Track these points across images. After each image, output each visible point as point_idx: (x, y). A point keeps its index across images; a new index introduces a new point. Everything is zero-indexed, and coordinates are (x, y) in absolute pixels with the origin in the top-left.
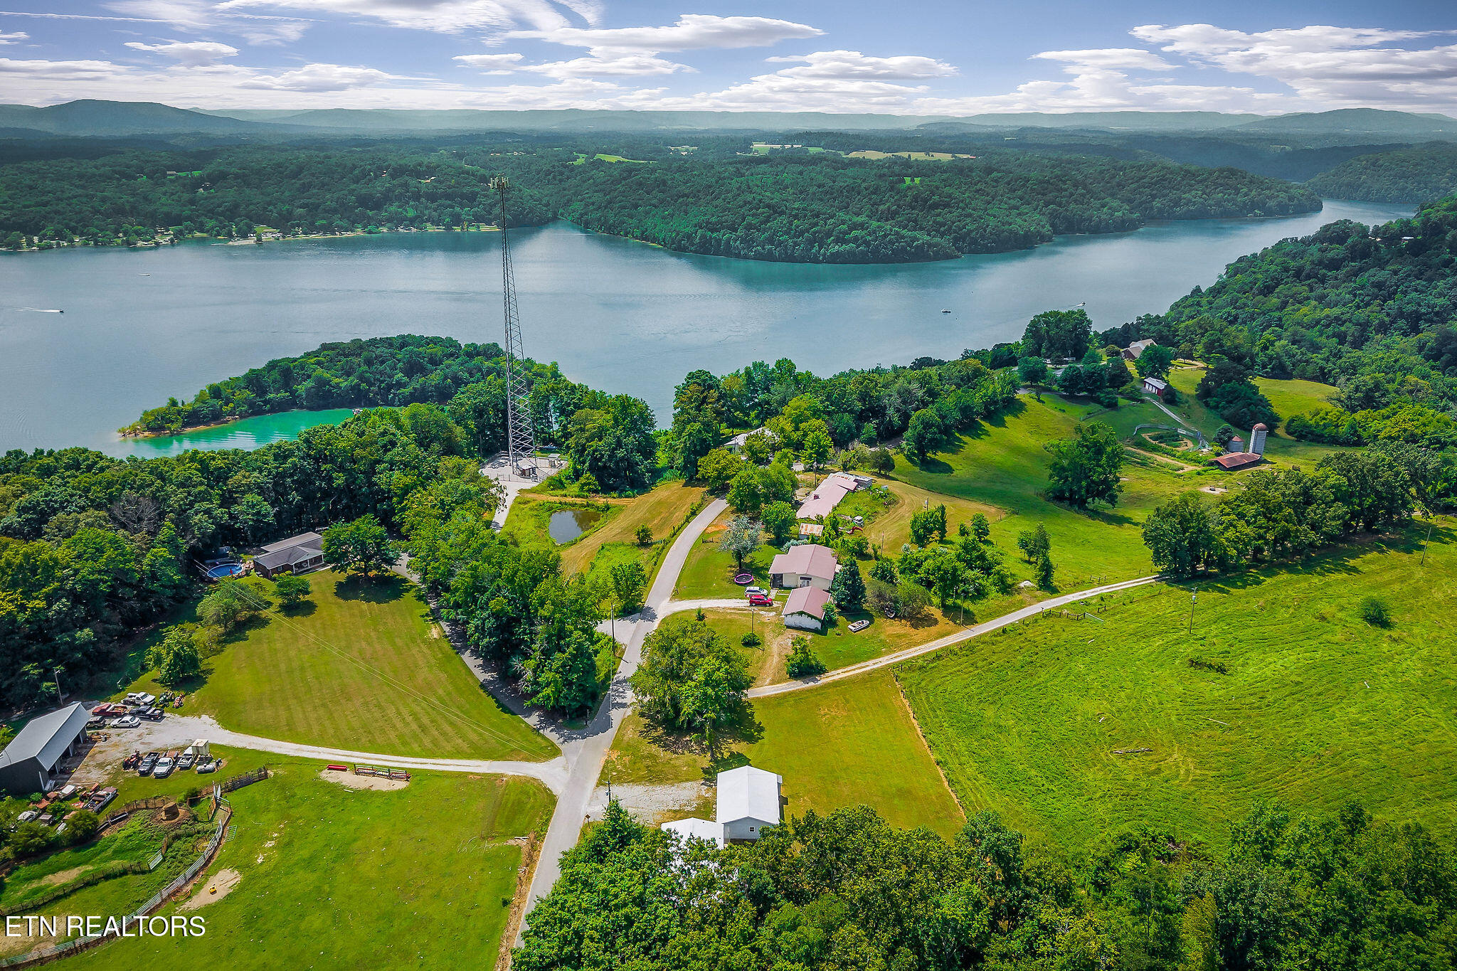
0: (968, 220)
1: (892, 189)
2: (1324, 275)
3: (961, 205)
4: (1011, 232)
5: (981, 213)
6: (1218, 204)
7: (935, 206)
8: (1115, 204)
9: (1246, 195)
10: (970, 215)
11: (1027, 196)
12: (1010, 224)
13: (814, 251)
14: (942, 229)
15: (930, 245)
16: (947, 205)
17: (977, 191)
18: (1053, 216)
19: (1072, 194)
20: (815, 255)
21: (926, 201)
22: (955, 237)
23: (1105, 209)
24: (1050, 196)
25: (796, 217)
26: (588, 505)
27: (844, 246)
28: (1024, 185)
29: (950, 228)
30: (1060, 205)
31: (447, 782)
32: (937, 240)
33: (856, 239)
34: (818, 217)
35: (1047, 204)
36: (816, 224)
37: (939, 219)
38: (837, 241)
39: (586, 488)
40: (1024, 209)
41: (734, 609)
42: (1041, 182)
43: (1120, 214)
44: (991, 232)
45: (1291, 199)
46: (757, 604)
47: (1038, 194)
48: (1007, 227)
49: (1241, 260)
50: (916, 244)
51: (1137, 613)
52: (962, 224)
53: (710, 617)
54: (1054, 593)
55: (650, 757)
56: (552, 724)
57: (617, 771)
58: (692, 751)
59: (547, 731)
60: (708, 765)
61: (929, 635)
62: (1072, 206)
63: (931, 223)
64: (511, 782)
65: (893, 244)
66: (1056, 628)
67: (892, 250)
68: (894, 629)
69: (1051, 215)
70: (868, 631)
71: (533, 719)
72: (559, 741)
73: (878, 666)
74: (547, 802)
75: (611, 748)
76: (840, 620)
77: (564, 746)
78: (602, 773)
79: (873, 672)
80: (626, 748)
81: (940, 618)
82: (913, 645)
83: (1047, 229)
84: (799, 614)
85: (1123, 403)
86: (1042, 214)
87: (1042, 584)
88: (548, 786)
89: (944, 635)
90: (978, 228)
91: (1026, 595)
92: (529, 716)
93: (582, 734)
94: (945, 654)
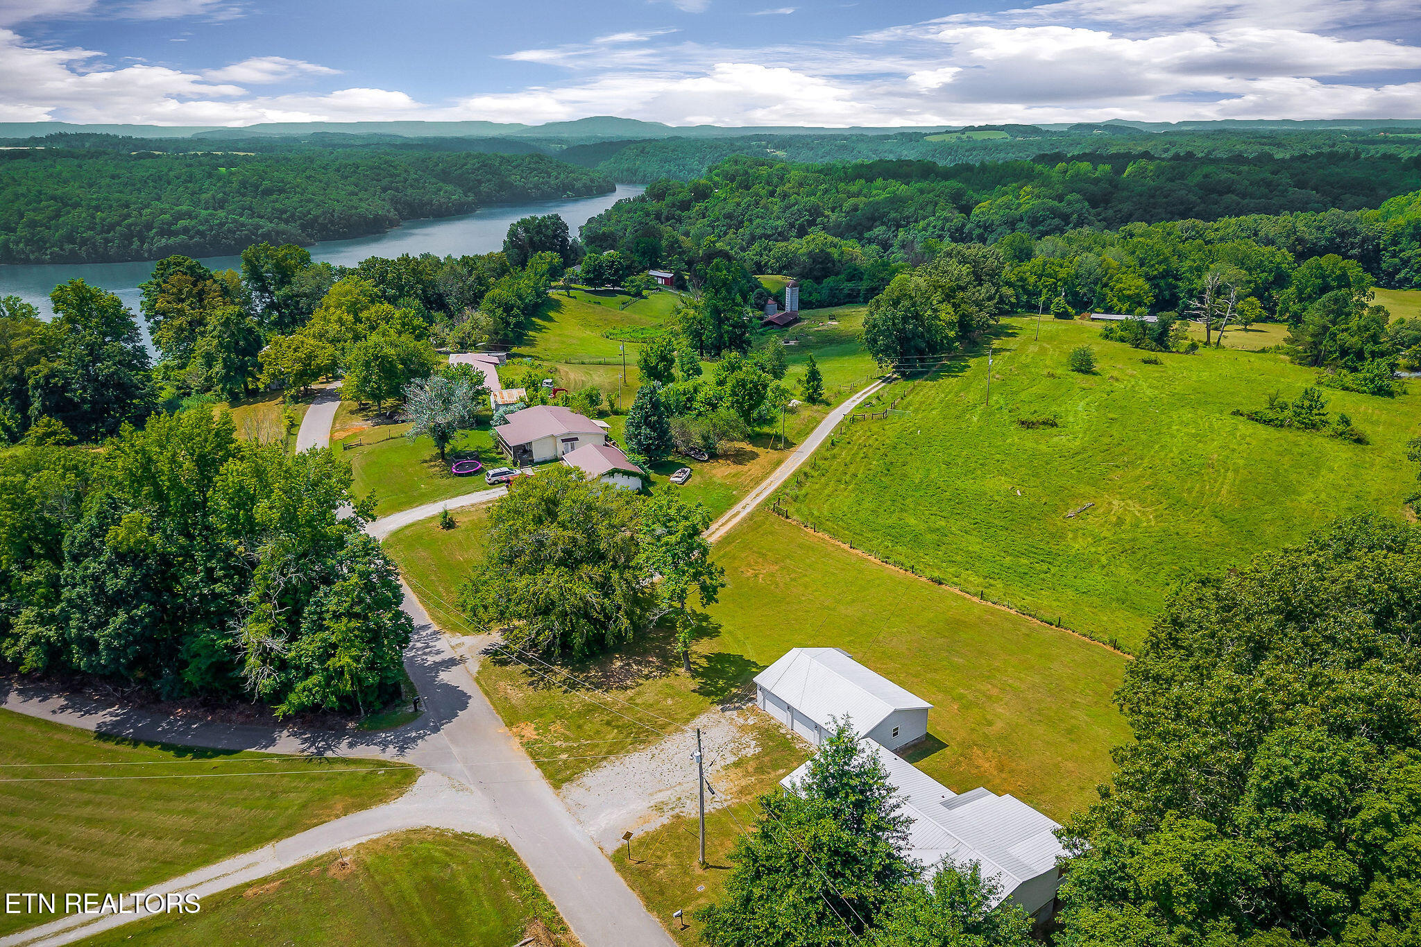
0: (312, 205)
1: (210, 176)
2: (679, 216)
3: (298, 190)
4: (360, 216)
5: (322, 198)
6: (536, 187)
7: (267, 192)
8: (450, 188)
9: (557, 178)
10: (311, 200)
11: (362, 183)
12: (356, 208)
13: (134, 247)
14: (284, 216)
15: (278, 233)
16: (281, 191)
17: (308, 178)
18: (394, 202)
19: (406, 180)
20: (137, 251)
22: (301, 224)
23: (442, 193)
24: (385, 182)
25: (97, 208)
27: (173, 239)
28: (355, 172)
29: (293, 216)
30: (397, 190)
32: (282, 226)
33: (186, 230)
34: (127, 206)
35: (384, 190)
36: (129, 216)
37: (277, 205)
38: (162, 233)
39: (50, 441)
40: (362, 194)
42: (372, 168)
43: (456, 197)
44: (339, 217)
45: (592, 181)
47: (372, 180)
48: (354, 211)
50: (260, 232)
51: (921, 403)
52: (305, 210)
53: (461, 521)
54: (828, 404)
55: (590, 709)
56: (340, 733)
57: (564, 751)
58: (647, 677)
59: (343, 749)
60: (695, 684)
61: (763, 467)
62: (409, 191)
63: (269, 210)
64: (369, 860)
65: (234, 233)
66: (875, 429)
67: (235, 239)
68: (721, 471)
69: (392, 200)
70: (696, 479)
71: (288, 744)
72: (390, 754)
73: (748, 510)
74: (489, 854)
75: (510, 724)
76: (653, 476)
77: (410, 757)
78: (539, 765)
79: (751, 516)
80: (536, 713)
81: (755, 449)
82: (757, 481)
83: (393, 214)
84: (611, 473)
85: (645, 293)
86: (384, 200)
87: (813, 398)
88: (459, 830)
89: (779, 463)
90: (324, 213)
91: (808, 412)
92: (272, 742)
93: (425, 727)
94: (801, 478)
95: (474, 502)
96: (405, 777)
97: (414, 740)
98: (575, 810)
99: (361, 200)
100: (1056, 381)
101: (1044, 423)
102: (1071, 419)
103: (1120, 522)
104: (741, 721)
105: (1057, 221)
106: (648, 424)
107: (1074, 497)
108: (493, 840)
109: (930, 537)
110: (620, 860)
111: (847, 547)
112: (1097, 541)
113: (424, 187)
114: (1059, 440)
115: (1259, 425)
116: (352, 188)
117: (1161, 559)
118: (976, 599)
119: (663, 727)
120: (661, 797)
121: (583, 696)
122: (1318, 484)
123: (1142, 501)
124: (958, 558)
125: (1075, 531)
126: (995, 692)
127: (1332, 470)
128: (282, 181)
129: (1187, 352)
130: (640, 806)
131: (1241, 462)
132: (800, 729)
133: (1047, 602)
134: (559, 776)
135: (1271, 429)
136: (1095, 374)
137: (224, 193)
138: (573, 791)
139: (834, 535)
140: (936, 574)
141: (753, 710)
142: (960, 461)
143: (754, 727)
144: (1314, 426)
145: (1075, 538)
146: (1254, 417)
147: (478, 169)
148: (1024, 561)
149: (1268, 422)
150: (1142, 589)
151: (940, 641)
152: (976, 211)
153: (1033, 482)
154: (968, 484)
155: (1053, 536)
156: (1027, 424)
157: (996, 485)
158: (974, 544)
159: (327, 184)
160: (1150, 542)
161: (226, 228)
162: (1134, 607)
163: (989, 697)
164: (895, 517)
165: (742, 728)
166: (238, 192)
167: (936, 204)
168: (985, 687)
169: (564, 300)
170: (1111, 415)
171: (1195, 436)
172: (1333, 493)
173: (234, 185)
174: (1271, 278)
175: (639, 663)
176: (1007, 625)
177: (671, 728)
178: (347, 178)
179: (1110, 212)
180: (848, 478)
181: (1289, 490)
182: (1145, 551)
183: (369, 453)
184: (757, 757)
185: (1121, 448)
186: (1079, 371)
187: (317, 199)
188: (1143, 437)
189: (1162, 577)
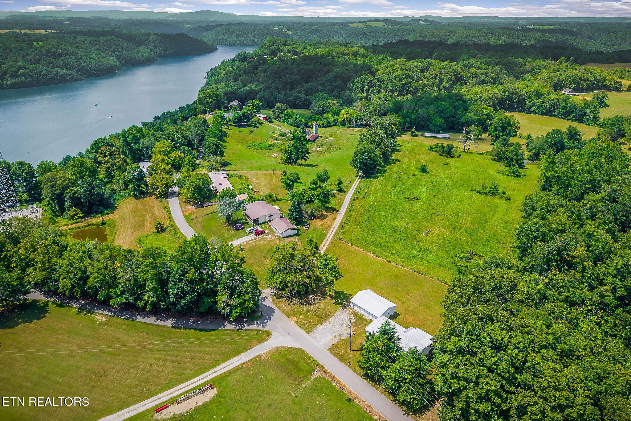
0: (81, 61)
3: (74, 54)
4: (104, 65)
5: (85, 58)
7: (60, 55)
10: (80, 59)
12: (102, 62)
14: (69, 66)
15: (67, 75)
16: (66, 54)
17: (77, 47)
19: (122, 47)
21: (55, 53)
22: (77, 70)
23: (139, 53)
24: (113, 48)
26: (89, 225)
27: (17, 79)
28: (98, 43)
29: (73, 66)
30: (119, 52)
31: (237, 375)
32: (69, 72)
33: (23, 75)
35: (113, 52)
37: (65, 61)
38: (12, 77)
39: (76, 217)
40: (103, 55)
41: (251, 240)
42: (106, 42)
43: (146, 55)
44: (94, 66)
46: (259, 234)
48: (101, 63)
49: (212, 70)
50: (59, 75)
51: (374, 190)
52: (78, 63)
53: (245, 248)
54: (345, 192)
55: (309, 311)
56: (243, 323)
57: (306, 323)
58: (320, 300)
59: (246, 327)
60: (333, 302)
61: (330, 221)
62: (125, 52)
63: (61, 64)
64: (270, 355)
65: (47, 75)
66: (362, 203)
67: (47, 79)
68: (318, 223)
69: (117, 57)
70: (311, 227)
71: (229, 327)
72: (260, 327)
73: (331, 238)
74: (300, 352)
75: (289, 317)
76: (299, 227)
77: (267, 328)
78: (302, 328)
79: (332, 241)
80: (295, 313)
81: (326, 213)
82: (330, 226)
83: (118, 64)
84: (288, 230)
85: (258, 125)
86: (113, 57)
87: (340, 190)
88: (289, 346)
89: (335, 219)
90: (87, 65)
91: (339, 196)
92: (225, 326)
93: (266, 319)
94: (343, 225)
95: (246, 240)
96: (268, 334)
97: (265, 323)
98: (315, 339)
99: (103, 57)
100: (416, 177)
101: (414, 198)
102: (422, 196)
103: (439, 236)
104: (348, 312)
105: (409, 80)
106: (296, 211)
107: (425, 227)
108: (298, 348)
109: (385, 245)
110: (330, 350)
111: (362, 250)
112: (432, 243)
113: (131, 51)
114: (420, 205)
115: (479, 195)
116: (98, 52)
117: (451, 248)
118: (401, 267)
119: (329, 315)
120: (335, 334)
121: (305, 307)
122: (495, 218)
123: (445, 228)
124: (393, 252)
125: (426, 240)
126: (410, 298)
127: (499, 212)
128: (66, 50)
129: (457, 157)
130: (331, 337)
131: (473, 211)
132: (364, 313)
133: (420, 266)
134: (308, 330)
135: (483, 196)
136: (428, 173)
137: (39, 56)
138: (313, 334)
139: (358, 246)
140: (389, 260)
141: (350, 308)
142: (390, 215)
143: (352, 313)
144: (495, 195)
145: (426, 242)
146: (477, 192)
147: (155, 41)
148: (412, 252)
149: (482, 193)
150: (445, 259)
151: (394, 282)
152: (377, 74)
153: (413, 222)
154: (393, 224)
155: (419, 242)
156: (409, 199)
157: (401, 224)
158: (397, 246)
159: (86, 50)
160: (447, 242)
161: (42, 73)
162: (444, 267)
163: (408, 299)
164: (373, 238)
165: (349, 314)
166: (46, 55)
167: (361, 71)
168: (407, 296)
169: (228, 131)
170: (435, 194)
171: (460, 201)
172: (499, 221)
173: (44, 52)
174: (486, 117)
175: (316, 296)
176: (410, 276)
177: (331, 315)
178: (95, 46)
179: (428, 75)
180: (357, 223)
181: (486, 221)
182: (446, 246)
183: (202, 221)
184: (355, 322)
185: (438, 207)
186: (423, 172)
187: (84, 58)
188: (444, 202)
189: (451, 255)
